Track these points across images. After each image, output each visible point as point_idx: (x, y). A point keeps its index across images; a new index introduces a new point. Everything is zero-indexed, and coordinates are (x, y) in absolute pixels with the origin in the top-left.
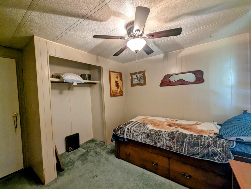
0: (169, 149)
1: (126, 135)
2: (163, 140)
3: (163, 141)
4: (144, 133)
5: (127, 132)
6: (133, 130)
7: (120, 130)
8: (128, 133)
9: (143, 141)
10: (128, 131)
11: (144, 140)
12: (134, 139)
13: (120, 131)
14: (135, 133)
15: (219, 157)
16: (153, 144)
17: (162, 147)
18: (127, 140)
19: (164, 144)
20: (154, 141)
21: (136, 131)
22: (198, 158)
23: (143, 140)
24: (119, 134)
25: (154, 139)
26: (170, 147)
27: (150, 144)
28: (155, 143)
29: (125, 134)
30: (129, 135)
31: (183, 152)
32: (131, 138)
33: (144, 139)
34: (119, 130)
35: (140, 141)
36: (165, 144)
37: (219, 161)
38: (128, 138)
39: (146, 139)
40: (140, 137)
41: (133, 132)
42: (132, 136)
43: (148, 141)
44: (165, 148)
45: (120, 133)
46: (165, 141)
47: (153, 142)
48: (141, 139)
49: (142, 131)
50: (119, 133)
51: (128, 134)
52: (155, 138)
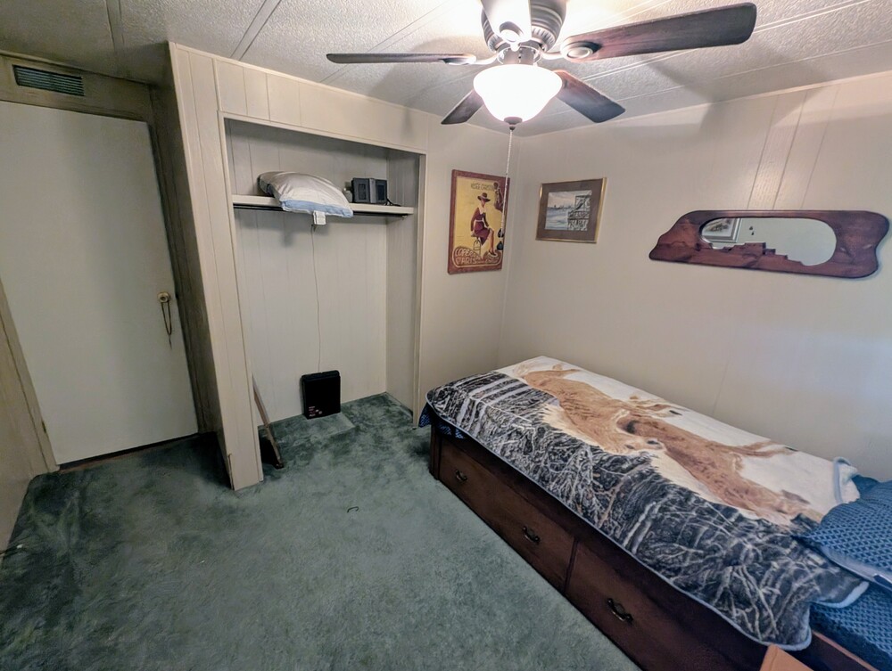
0: (580, 515)
1: (463, 420)
2: (573, 478)
3: (569, 481)
4: (519, 433)
5: (467, 413)
6: (486, 412)
7: (449, 397)
8: (470, 415)
9: (507, 457)
10: (472, 411)
11: (511, 456)
12: (481, 442)
13: (447, 400)
14: (490, 422)
15: (751, 616)
16: (535, 478)
17: (560, 499)
18: (462, 437)
19: (570, 491)
20: (540, 471)
21: (495, 418)
22: (671, 581)
23: (508, 453)
24: (442, 409)
25: (542, 464)
26: (585, 509)
27: (525, 473)
28: (542, 478)
29: (460, 418)
30: (471, 422)
31: (626, 542)
32: (474, 436)
33: (511, 451)
34: (447, 397)
35: (498, 453)
36: (574, 492)
37: (743, 625)
38: (466, 431)
39: (519, 456)
40: (503, 443)
41: (486, 417)
42: (477, 428)
43: (522, 464)
44: (568, 503)
45: (447, 409)
46: (576, 482)
47: (535, 472)
48: (503, 450)
49: (514, 425)
50: (444, 406)
51: (468, 419)
52: (546, 463)
